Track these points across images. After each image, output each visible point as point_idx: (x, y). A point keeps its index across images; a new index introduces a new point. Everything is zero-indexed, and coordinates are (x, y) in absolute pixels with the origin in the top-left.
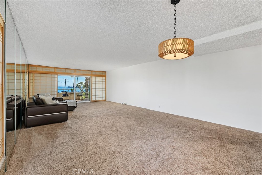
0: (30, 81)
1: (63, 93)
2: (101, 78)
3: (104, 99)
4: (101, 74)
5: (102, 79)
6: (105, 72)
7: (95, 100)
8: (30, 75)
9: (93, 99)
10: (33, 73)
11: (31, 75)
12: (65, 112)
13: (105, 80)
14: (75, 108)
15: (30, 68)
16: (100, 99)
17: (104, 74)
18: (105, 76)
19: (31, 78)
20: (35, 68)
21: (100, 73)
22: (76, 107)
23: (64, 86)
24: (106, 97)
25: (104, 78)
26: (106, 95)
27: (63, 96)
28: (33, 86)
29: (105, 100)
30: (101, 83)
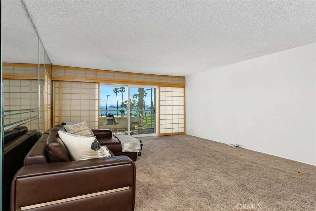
0: (55, 96)
1: (109, 118)
2: (175, 89)
3: (181, 130)
4: (176, 81)
5: (177, 92)
6: (184, 78)
7: (165, 133)
8: (55, 84)
9: (163, 132)
10: (59, 81)
11: (57, 84)
12: (128, 188)
13: (182, 94)
14: (138, 157)
15: (54, 72)
16: (175, 131)
17: (181, 82)
18: (183, 86)
19: (57, 90)
20: (63, 71)
21: (175, 79)
22: (140, 155)
23: (105, 105)
24: (185, 128)
25: (181, 90)
26: (185, 123)
27: (107, 123)
28: (60, 105)
29: (183, 134)
30: (175, 99)
